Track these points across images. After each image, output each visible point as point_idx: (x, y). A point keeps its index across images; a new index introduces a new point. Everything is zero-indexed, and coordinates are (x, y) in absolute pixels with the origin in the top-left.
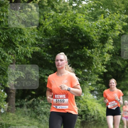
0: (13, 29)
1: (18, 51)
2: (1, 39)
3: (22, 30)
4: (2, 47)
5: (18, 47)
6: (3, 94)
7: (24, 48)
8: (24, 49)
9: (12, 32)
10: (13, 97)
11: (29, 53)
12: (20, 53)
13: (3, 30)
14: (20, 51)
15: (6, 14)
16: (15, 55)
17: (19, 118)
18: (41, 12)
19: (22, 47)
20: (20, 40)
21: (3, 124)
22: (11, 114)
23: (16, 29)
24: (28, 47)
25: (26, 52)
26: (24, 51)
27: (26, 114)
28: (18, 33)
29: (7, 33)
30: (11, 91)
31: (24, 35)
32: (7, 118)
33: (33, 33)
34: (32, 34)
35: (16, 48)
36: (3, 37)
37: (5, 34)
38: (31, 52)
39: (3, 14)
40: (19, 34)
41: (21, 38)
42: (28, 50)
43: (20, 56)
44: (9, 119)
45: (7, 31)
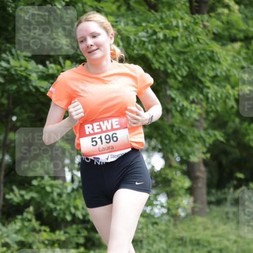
0: (198, 52)
1: (210, 95)
2: (175, 73)
3: (215, 54)
4: (178, 89)
5: (208, 88)
6: (182, 181)
7: (221, 88)
8: (220, 90)
9: (196, 59)
10: (202, 185)
11: (230, 99)
12: (214, 99)
13: (178, 56)
14: (212, 95)
15: (183, 24)
16: (204, 104)
17: (215, 227)
18: (249, 15)
19: (216, 87)
20: (212, 74)
21: (184, 239)
22: (199, 219)
23: (203, 52)
24: (228, 87)
25: (224, 96)
26: (221, 95)
27: (228, 218)
28: (207, 60)
29: (185, 60)
30: (198, 174)
31: (219, 63)
32: (192, 227)
33: (237, 60)
34: (235, 60)
35: (205, 90)
36: (179, 69)
37: (182, 63)
38: (234, 95)
39: (178, 22)
40: (209, 61)
41: (213, 69)
42: (229, 93)
43: (214, 105)
44: (195, 230)
45: (186, 56)
